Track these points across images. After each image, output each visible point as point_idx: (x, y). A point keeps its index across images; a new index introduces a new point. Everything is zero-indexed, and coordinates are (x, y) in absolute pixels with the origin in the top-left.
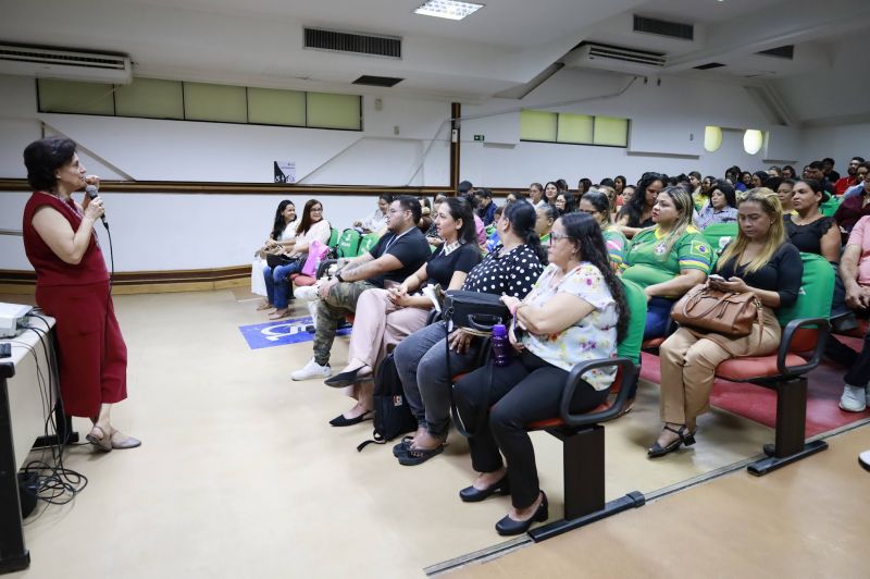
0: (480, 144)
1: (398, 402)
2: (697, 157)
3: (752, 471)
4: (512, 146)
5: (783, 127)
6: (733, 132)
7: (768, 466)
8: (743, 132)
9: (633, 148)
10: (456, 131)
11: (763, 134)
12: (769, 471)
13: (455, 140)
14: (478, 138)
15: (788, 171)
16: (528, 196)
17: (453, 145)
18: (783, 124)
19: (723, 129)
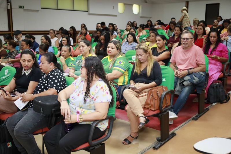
0: (22, 10)
1: (10, 145)
2: (116, 16)
3: (155, 148)
4: (37, 11)
5: (146, 3)
6: (128, 5)
7: (159, 145)
8: (132, 5)
9: (91, 12)
10: (9, 4)
11: (139, 6)
12: (160, 147)
13: (9, 8)
14: (21, 7)
15: (149, 22)
16: (48, 34)
17: (8, 10)
18: (146, 2)
19: (125, 4)
